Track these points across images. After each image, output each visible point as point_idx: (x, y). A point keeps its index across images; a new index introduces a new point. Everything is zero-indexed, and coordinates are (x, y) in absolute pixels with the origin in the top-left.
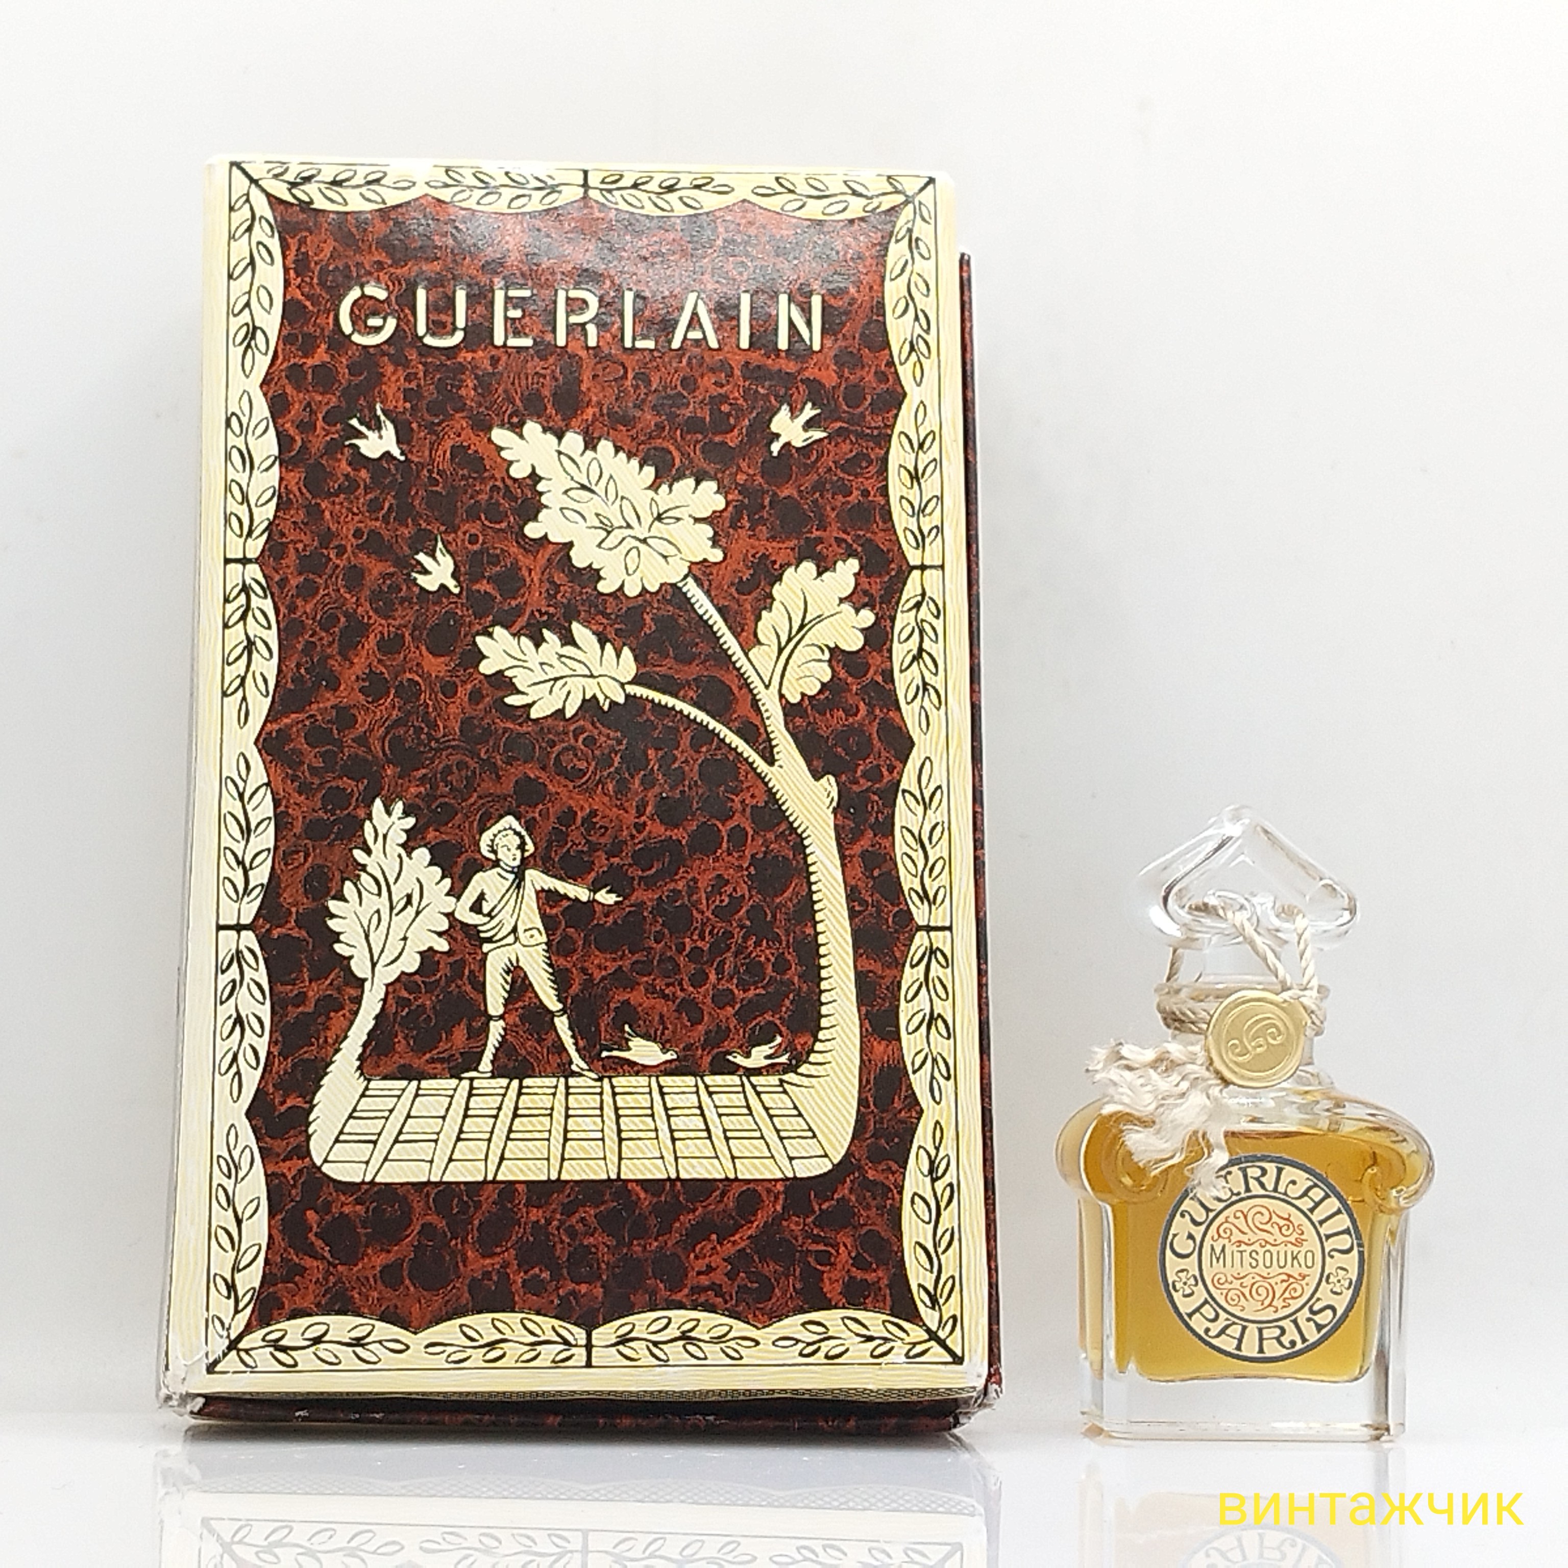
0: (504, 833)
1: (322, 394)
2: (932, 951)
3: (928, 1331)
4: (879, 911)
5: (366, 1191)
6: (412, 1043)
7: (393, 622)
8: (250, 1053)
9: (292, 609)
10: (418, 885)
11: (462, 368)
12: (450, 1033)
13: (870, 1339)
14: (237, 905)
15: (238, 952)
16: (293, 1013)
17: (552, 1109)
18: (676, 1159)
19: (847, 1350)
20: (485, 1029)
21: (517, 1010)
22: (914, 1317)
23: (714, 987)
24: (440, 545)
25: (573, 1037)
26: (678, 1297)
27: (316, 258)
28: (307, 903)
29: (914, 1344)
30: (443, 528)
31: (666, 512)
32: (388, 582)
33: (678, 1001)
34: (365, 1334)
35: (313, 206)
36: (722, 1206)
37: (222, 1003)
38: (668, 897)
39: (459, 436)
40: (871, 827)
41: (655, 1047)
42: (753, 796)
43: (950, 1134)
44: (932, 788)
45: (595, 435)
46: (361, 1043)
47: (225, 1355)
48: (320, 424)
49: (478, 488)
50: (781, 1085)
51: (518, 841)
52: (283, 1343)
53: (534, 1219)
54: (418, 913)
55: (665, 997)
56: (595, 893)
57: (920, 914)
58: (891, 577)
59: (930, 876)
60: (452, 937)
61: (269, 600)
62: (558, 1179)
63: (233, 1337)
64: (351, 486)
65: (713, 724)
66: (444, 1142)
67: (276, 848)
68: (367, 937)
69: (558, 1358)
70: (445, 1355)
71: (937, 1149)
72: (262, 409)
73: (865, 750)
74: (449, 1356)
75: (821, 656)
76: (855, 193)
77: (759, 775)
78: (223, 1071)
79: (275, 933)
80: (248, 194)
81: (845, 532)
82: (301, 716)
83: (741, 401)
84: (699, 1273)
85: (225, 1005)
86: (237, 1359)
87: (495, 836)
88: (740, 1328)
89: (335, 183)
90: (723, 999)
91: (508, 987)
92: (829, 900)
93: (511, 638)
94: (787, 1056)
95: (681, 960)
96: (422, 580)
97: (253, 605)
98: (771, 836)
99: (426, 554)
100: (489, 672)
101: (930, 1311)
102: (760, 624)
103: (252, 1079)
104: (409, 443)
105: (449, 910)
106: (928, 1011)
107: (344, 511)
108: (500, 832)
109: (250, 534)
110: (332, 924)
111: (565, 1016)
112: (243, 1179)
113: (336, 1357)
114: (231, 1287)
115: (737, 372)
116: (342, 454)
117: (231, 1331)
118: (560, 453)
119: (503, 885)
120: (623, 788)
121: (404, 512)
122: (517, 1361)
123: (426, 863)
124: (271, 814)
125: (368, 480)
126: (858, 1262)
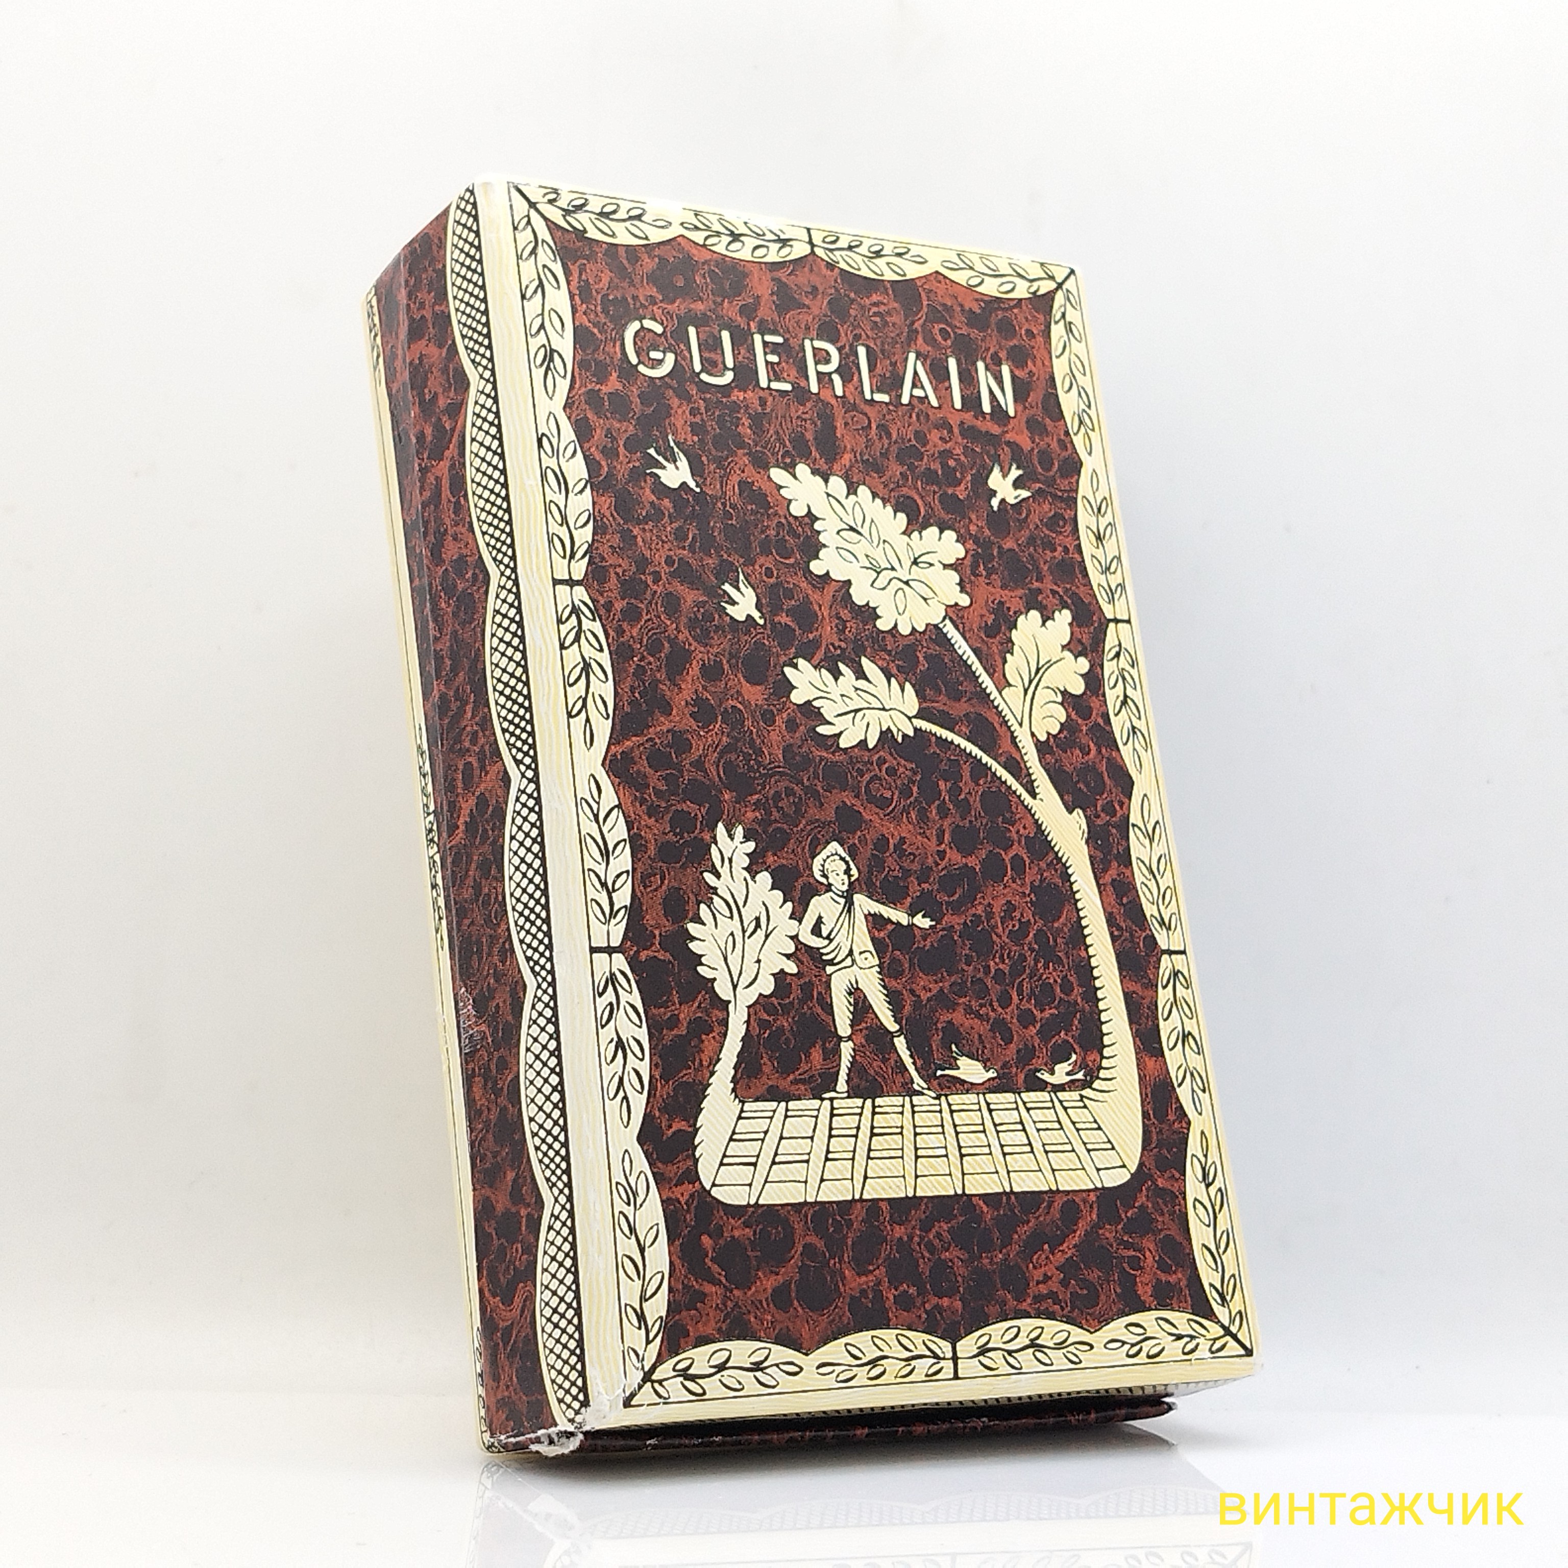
0: (832, 858)
1: (620, 421)
2: (1176, 974)
3: (1223, 1326)
4: (1132, 935)
5: (753, 1212)
6: (776, 1064)
7: (711, 650)
8: (633, 1075)
9: (620, 632)
10: (764, 908)
11: (735, 407)
12: (808, 1055)
13: (1179, 1337)
14: (605, 927)
15: (612, 975)
16: (669, 1035)
17: (902, 1127)
18: (1008, 1172)
19: (1163, 1349)
20: (837, 1052)
21: (861, 1030)
22: (1210, 1315)
23: (1018, 1008)
24: (741, 577)
25: (911, 1056)
26: (1024, 1306)
27: (597, 287)
28: (668, 926)
29: (1215, 1340)
30: (741, 560)
31: (920, 556)
32: (702, 610)
33: (991, 1021)
34: (762, 1358)
35: (586, 235)
36: (1048, 1218)
37: (603, 1027)
38: (971, 921)
39: (743, 472)
40: (1116, 859)
41: (978, 1066)
42: (1025, 828)
43: (1213, 1143)
44: (1152, 822)
45: (855, 480)
46: (733, 1065)
47: (640, 1387)
48: (621, 450)
49: (766, 524)
50: (1081, 1100)
51: (844, 867)
52: (691, 1371)
53: (897, 1235)
54: (767, 936)
55: (979, 1016)
56: (913, 917)
57: (1162, 939)
58: (1095, 628)
59: (1163, 904)
60: (798, 959)
61: (598, 623)
62: (915, 1196)
63: (646, 1369)
64: (657, 514)
65: (986, 759)
66: (814, 1162)
67: (634, 869)
68: (726, 959)
69: (931, 1372)
70: (835, 1374)
71: (1206, 1156)
72: (568, 433)
73: (1101, 788)
74: (838, 1376)
75: (1054, 698)
76: (1020, 275)
77: (1026, 807)
78: (612, 1095)
79: (643, 955)
80: (528, 216)
81: (1056, 584)
82: (643, 739)
83: (962, 458)
84: (1038, 1283)
85: (605, 1029)
86: (652, 1390)
87: (825, 861)
88: (1077, 1334)
89: (602, 214)
90: (1026, 1019)
91: (852, 1009)
92: (1094, 926)
93: (813, 669)
94: (1082, 1073)
95: (989, 982)
96: (730, 609)
97: (584, 627)
98: (1043, 865)
99: (731, 584)
100: (800, 702)
101: (1221, 1308)
102: (1007, 666)
103: (639, 1103)
104: (701, 477)
105: (794, 933)
106: (1180, 1028)
107: (654, 538)
108: (828, 857)
109: (572, 556)
110: (694, 946)
111: (902, 1037)
112: (641, 1206)
113: (740, 1383)
114: (641, 1317)
115: (956, 430)
116: (645, 481)
117: (644, 1363)
118: (828, 495)
119: (837, 909)
120: (923, 816)
121: (706, 544)
122: (896, 1377)
123: (769, 887)
124: (626, 837)
125: (672, 511)
126: (1163, 1266)
